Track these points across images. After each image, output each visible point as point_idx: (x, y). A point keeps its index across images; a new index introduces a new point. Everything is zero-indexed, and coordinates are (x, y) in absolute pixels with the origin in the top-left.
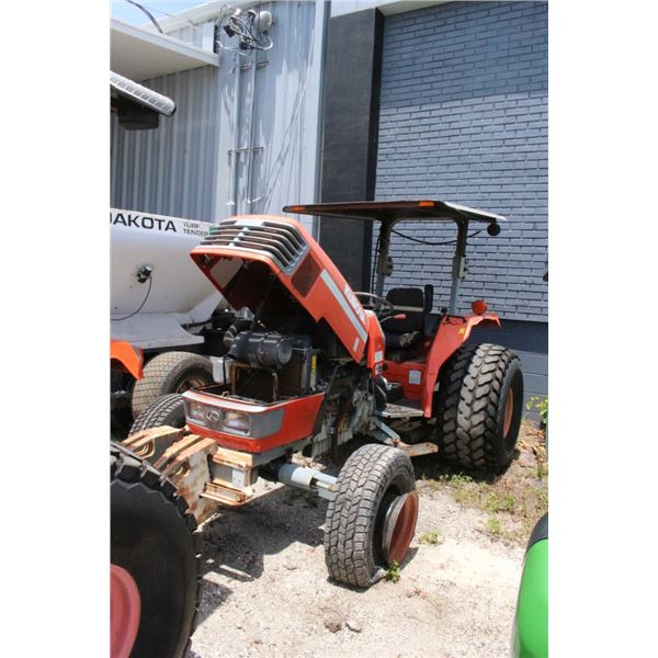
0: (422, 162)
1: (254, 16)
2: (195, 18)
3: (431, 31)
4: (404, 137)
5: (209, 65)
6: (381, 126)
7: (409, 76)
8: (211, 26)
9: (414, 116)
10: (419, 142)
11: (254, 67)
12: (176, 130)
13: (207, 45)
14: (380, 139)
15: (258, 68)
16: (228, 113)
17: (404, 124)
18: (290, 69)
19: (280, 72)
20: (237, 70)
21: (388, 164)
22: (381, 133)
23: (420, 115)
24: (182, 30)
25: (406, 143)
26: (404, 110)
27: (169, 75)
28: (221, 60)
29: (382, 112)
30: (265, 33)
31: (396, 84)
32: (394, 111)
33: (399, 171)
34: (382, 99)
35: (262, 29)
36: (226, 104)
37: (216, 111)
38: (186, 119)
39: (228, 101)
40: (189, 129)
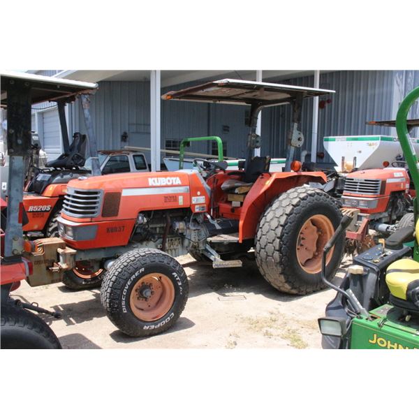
36: (397, 82)
37: (392, 85)
38: (375, 88)
39: (399, 81)
40: (377, 92)
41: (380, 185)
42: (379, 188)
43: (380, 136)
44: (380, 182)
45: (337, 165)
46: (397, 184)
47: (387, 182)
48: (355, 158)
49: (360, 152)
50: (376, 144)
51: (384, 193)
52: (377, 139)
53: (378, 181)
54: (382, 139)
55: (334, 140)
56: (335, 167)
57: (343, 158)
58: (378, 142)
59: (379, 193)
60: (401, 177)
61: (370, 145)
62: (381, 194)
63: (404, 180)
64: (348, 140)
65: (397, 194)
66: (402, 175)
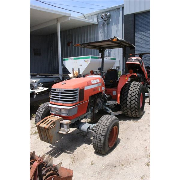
0: (144, 43)
1: (107, 15)
2: (92, 14)
3: (145, 17)
4: (140, 38)
5: (96, 24)
6: (136, 36)
7: (141, 26)
8: (96, 16)
9: (142, 34)
10: (143, 39)
11: (107, 24)
12: (89, 38)
13: (95, 20)
14: (135, 39)
15: (108, 24)
16: (101, 34)
17: (140, 35)
18: (114, 25)
19: (112, 25)
20: (103, 25)
21: (137, 43)
22: (135, 37)
23: (143, 34)
24: (88, 17)
25: (141, 39)
26: (141, 33)
27: (86, 26)
28: (99, 23)
29: (136, 33)
30: (109, 18)
31: (138, 28)
32: (138, 33)
33: (140, 45)
34: (136, 31)
35: (109, 17)
36: (100, 32)
37: (98, 33)
38: (91, 35)
39: (101, 31)
40: (92, 37)
41: (78, 94)
42: (78, 96)
43: (90, 56)
44: (78, 91)
45: (70, 73)
46: (95, 89)
47: (85, 89)
48: (79, 69)
49: (81, 65)
50: (89, 61)
51: (83, 99)
52: (89, 58)
53: (76, 90)
54: (92, 58)
55: (68, 60)
56: (69, 75)
57: (73, 69)
58: (90, 59)
59: (77, 101)
60: (98, 83)
61: (86, 61)
62: (80, 100)
63: (101, 84)
64: (74, 59)
65: (96, 96)
66: (99, 81)
